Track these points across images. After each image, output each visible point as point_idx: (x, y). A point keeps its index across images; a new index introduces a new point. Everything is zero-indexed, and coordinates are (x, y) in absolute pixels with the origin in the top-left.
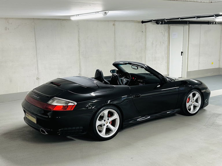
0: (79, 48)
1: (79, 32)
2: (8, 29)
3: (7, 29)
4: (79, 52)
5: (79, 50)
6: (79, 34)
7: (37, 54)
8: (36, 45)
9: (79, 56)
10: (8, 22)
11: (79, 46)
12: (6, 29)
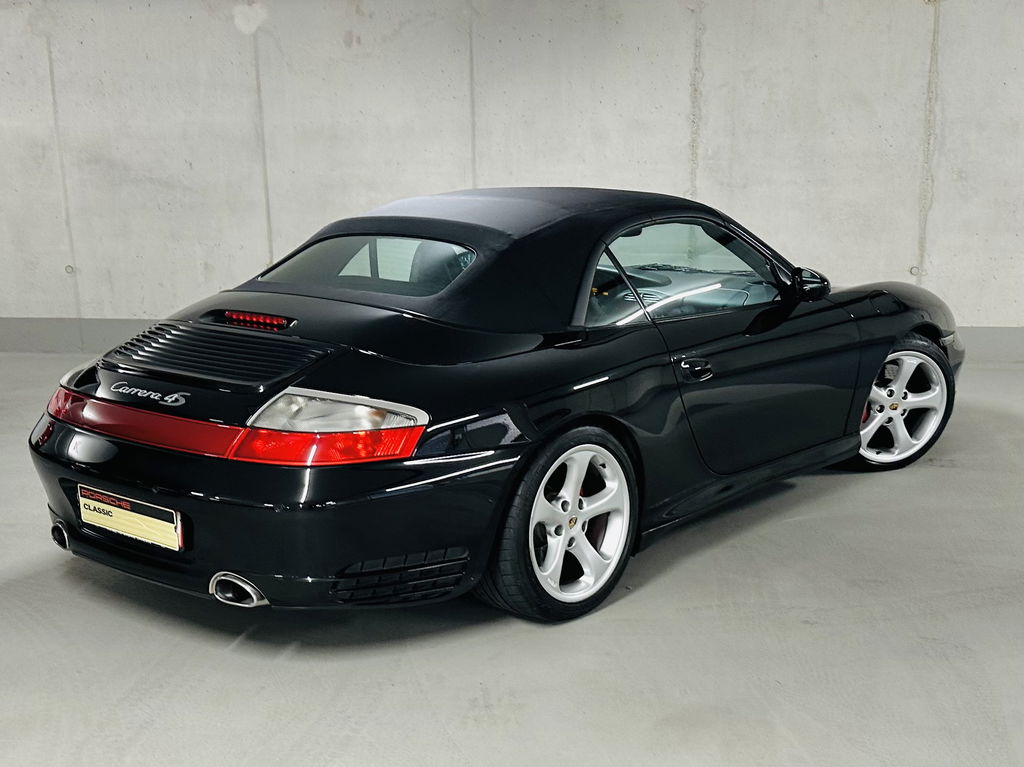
0: (695, 133)
1: (698, 44)
2: (359, 41)
3: (355, 43)
4: (694, 154)
5: (693, 145)
6: (697, 57)
7: (474, 160)
8: (473, 114)
9: (693, 173)
10: (358, 6)
11: (695, 120)
12: (349, 44)
